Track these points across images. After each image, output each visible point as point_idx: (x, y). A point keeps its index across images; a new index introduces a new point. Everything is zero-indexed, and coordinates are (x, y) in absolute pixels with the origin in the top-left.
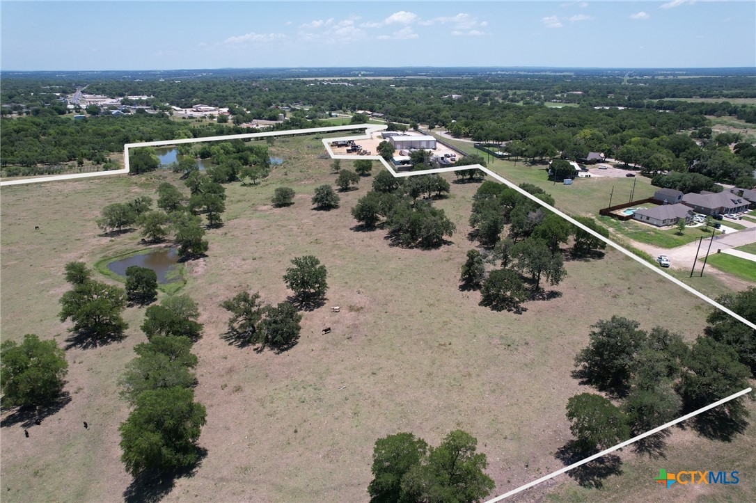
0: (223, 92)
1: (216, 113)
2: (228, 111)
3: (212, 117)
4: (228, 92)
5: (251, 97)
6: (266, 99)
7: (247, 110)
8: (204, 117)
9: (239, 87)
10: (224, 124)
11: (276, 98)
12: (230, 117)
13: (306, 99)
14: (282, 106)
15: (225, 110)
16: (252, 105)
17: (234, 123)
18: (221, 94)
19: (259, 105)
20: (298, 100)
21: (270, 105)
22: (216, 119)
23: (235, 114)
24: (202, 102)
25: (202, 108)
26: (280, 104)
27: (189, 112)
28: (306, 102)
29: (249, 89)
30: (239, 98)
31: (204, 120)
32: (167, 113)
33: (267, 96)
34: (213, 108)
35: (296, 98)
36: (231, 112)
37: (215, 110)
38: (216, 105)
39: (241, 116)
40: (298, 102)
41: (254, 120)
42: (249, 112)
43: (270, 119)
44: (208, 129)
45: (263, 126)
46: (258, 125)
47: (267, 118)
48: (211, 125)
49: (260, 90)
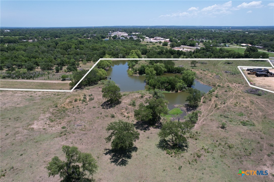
0: (169, 32)
1: (163, 41)
2: (169, 40)
3: (160, 43)
4: (171, 32)
5: (181, 35)
6: (187, 35)
7: (178, 40)
8: (157, 43)
9: (176, 31)
10: (165, 47)
11: (192, 36)
12: (169, 43)
13: (207, 36)
14: (195, 39)
15: (168, 40)
16: (181, 38)
17: (171, 46)
18: (168, 33)
19: (184, 38)
20: (203, 37)
21: (190, 38)
22: (162, 44)
23: (172, 42)
24: (159, 36)
25: (158, 38)
26: (195, 38)
27: (152, 40)
28: (207, 38)
29: (180, 32)
30: (175, 35)
31: (156, 44)
32: (141, 40)
33: (188, 35)
34: (162, 38)
35: (202, 36)
36: (171, 41)
37: (163, 40)
38: (164, 38)
39: (175, 43)
40: (203, 38)
41: (182, 46)
42: (179, 41)
43: (191, 45)
44: (156, 49)
45: (187, 50)
46: (183, 49)
47: (189, 45)
48: (158, 46)
49: (185, 32)
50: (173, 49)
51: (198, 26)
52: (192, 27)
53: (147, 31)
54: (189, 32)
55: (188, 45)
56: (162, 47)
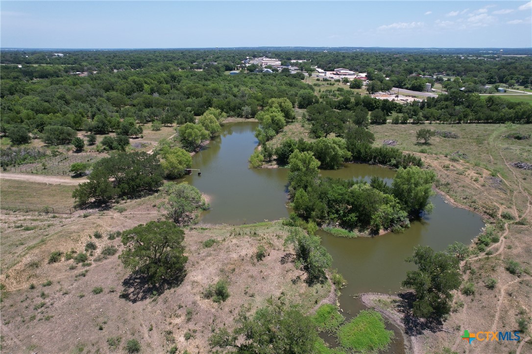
0: (367, 60)
1: (351, 78)
2: (366, 76)
3: (346, 81)
4: (371, 60)
5: (391, 65)
6: (406, 67)
7: (386, 77)
8: (339, 81)
9: (382, 57)
10: (356, 91)
11: (416, 67)
12: (364, 83)
13: (450, 69)
14: (424, 75)
15: (364, 75)
16: (392, 71)
17: (368, 90)
18: (365, 61)
19: (399, 73)
20: (441, 70)
21: (411, 73)
22: (349, 84)
23: (373, 80)
24: (344, 68)
25: (342, 71)
26: (422, 73)
27: (329, 74)
28: (450, 73)
29: (390, 59)
30: (380, 65)
31: (337, 83)
32: (306, 74)
33: (407, 65)
34: (352, 72)
35: (439, 68)
36: (369, 77)
37: (354, 74)
38: (356, 70)
39: (379, 83)
40: (441, 73)
41: (393, 88)
42: (388, 79)
43: (414, 88)
44: (334, 95)
45: (405, 98)
46: (397, 96)
47: (409, 86)
48: (339, 90)
49: (400, 60)
50: (372, 96)
51: (428, 49)
52: (415, 51)
53: (322, 56)
54: (409, 60)
55: (407, 88)
56: (347, 91)
